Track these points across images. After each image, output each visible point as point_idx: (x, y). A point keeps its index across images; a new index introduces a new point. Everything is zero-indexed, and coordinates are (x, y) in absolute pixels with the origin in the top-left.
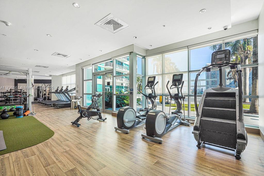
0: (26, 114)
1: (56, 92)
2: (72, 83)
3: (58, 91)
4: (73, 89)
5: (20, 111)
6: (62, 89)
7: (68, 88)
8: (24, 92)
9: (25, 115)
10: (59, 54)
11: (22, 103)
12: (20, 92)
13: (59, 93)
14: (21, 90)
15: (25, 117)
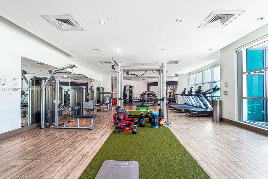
0: (161, 123)
1: (183, 94)
2: (204, 82)
3: (186, 93)
4: (210, 90)
5: (156, 119)
6: (191, 91)
7: (201, 89)
8: (154, 94)
9: (160, 125)
10: (171, 62)
11: (153, 104)
12: (152, 94)
13: (187, 95)
14: (152, 92)
15: (160, 127)
